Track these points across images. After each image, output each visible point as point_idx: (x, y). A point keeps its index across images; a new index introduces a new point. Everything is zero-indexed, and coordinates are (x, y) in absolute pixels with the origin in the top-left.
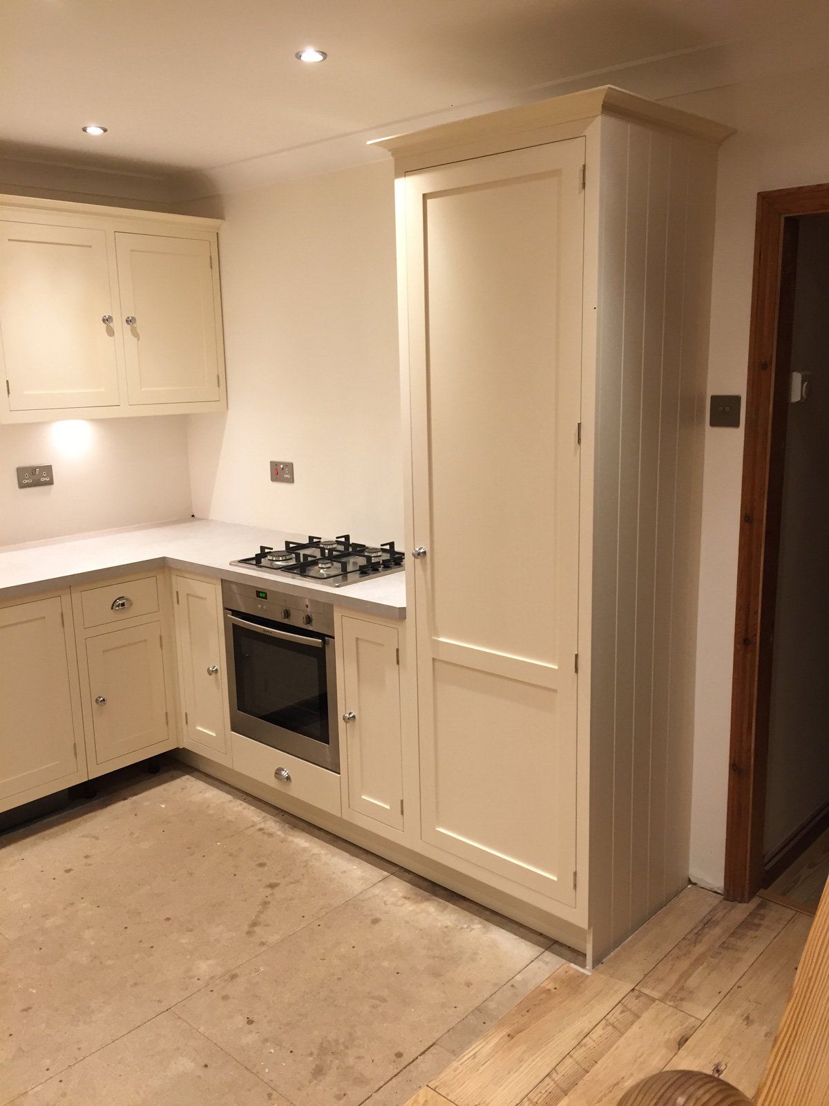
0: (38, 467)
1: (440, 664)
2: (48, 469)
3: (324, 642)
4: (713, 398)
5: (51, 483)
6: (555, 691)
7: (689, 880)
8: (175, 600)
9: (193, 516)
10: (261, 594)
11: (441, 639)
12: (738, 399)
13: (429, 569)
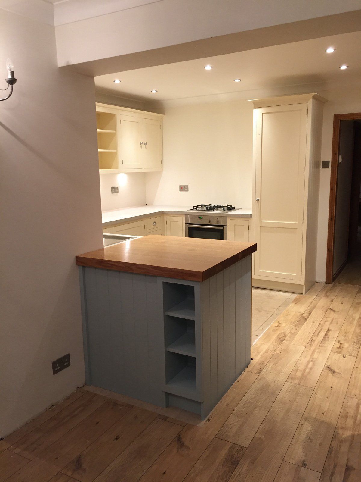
1: (263, 228)
2: (117, 188)
3: (223, 228)
4: (323, 162)
5: (118, 192)
6: (297, 229)
7: (316, 281)
8: (165, 223)
9: (146, 204)
10: (200, 217)
11: (263, 221)
12: (329, 162)
13: (260, 204)
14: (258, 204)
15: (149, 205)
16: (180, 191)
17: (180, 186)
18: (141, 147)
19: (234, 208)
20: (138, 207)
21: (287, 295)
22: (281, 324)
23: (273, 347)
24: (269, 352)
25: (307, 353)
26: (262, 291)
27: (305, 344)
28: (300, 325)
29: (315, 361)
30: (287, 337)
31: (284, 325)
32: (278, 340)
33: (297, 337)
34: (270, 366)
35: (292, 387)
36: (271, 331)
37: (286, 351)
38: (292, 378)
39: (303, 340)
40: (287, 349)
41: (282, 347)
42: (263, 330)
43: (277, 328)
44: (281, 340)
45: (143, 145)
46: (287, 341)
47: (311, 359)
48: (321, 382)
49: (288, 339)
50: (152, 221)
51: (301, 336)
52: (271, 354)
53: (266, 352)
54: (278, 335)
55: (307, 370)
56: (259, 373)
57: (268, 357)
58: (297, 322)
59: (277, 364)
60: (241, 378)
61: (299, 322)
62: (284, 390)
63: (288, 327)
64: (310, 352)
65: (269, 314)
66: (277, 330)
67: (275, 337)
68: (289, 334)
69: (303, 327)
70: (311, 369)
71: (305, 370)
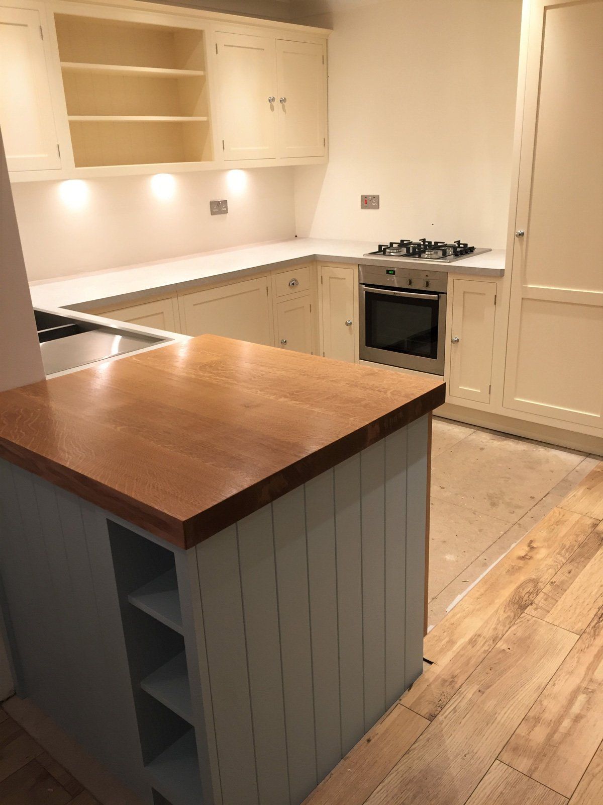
0: (221, 201)
1: (528, 302)
2: (225, 202)
3: (439, 297)
5: (226, 212)
8: (320, 282)
9: (296, 236)
10: (390, 272)
11: (529, 286)
13: (525, 243)
14: (521, 244)
15: (302, 238)
16: (362, 207)
17: (362, 197)
18: (272, 108)
19: (472, 250)
20: (278, 242)
21: (573, 459)
22: (535, 551)
23: (493, 626)
24: (481, 641)
25: (579, 659)
26: (518, 443)
27: (580, 626)
28: (583, 559)
29: (593, 691)
30: (541, 595)
31: (542, 553)
32: (513, 604)
33: (566, 599)
34: (470, 692)
35: (507, 784)
36: (504, 573)
37: (525, 644)
38: (515, 749)
39: (578, 611)
40: (529, 637)
41: (517, 630)
42: (485, 565)
43: (521, 563)
44: (520, 604)
45: (276, 103)
46: (536, 609)
47: (584, 685)
48: (594, 776)
49: (540, 604)
50: (288, 276)
51: (577, 597)
52: (482, 650)
53: (473, 642)
54: (518, 588)
55: (566, 723)
56: (432, 717)
57: (473, 662)
58: (576, 547)
59: (489, 690)
60: (379, 728)
61: (583, 547)
62: (481, 796)
63: (549, 561)
64: (588, 658)
65: (514, 514)
66: (520, 568)
67: (507, 593)
68: (549, 587)
69: (588, 567)
70: (577, 719)
71: (559, 721)
